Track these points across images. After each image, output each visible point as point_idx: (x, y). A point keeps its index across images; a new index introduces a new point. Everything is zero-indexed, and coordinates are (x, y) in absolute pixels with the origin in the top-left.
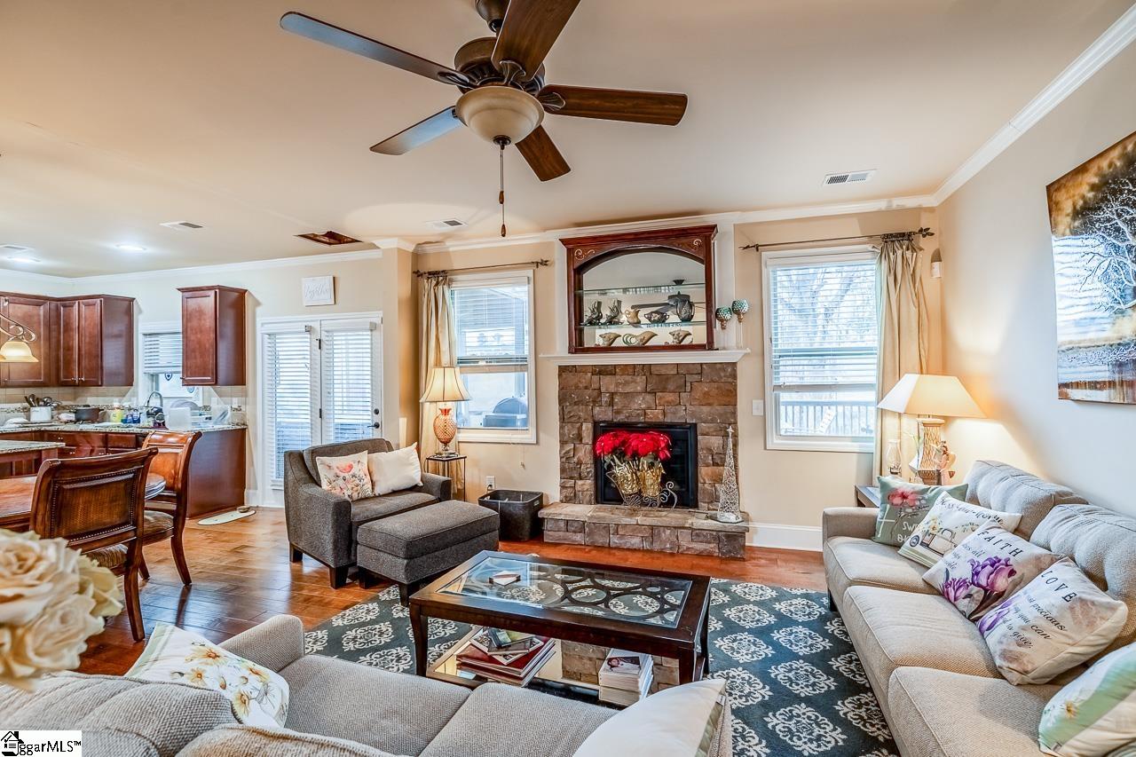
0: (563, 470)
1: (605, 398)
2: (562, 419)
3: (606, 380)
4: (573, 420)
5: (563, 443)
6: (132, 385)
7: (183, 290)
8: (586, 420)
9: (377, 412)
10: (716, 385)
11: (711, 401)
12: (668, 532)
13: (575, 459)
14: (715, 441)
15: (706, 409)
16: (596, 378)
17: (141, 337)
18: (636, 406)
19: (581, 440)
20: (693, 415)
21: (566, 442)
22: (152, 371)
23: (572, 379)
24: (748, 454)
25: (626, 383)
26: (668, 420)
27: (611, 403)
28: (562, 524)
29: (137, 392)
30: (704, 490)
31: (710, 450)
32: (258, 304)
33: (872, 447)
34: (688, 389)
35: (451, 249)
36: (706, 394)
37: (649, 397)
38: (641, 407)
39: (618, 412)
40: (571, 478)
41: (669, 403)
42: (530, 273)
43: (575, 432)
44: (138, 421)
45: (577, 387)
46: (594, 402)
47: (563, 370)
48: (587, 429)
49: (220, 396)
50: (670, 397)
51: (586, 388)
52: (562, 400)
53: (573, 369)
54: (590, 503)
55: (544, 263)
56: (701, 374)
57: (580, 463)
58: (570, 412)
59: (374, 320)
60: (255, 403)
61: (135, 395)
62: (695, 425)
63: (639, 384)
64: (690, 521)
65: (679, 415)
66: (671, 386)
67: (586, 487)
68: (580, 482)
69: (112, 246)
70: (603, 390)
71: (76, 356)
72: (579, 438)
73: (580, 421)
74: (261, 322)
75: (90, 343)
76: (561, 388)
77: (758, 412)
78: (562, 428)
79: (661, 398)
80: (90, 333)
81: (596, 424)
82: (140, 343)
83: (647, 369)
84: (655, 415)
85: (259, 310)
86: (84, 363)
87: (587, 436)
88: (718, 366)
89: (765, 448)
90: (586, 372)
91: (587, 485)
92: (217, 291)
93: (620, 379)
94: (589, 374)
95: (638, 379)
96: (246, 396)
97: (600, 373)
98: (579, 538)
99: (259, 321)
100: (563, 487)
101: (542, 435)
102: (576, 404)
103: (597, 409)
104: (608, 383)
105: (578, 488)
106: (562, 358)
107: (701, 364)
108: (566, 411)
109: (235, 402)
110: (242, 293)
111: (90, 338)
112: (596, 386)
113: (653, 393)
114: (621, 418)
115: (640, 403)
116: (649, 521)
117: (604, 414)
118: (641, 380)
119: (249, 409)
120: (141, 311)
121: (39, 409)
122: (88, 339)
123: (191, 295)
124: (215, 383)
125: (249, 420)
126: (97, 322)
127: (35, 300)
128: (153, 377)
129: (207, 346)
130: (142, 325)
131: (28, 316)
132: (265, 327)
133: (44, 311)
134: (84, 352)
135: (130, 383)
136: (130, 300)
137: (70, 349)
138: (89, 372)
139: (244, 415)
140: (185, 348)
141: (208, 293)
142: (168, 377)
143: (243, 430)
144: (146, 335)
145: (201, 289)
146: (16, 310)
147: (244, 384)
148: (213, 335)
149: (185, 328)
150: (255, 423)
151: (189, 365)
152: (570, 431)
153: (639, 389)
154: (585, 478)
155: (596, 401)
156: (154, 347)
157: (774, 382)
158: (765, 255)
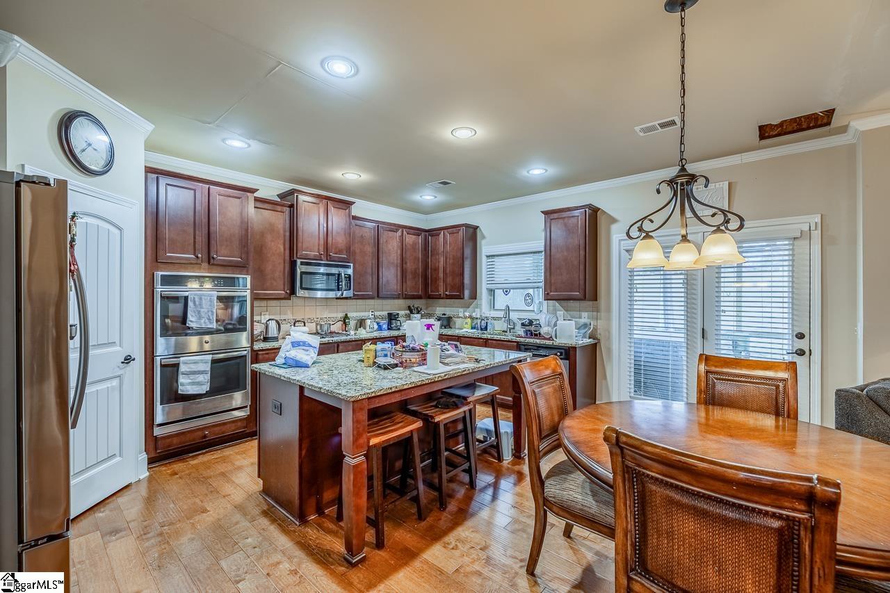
6: (476, 299)
7: (546, 213)
17: (484, 259)
22: (492, 287)
29: (481, 305)
32: (614, 220)
44: (486, 328)
49: (567, 311)
60: (609, 319)
61: (478, 306)
71: (441, 275)
75: (453, 264)
80: (453, 256)
82: (483, 263)
85: (614, 227)
86: (449, 280)
92: (587, 209)
96: (598, 311)
109: (585, 318)
110: (597, 210)
111: (454, 259)
119: (601, 324)
120: (484, 237)
121: (415, 315)
122: (451, 261)
123: (556, 216)
124: (584, 298)
125: (601, 334)
126: (460, 246)
127: (417, 231)
128: (492, 292)
129: (576, 263)
130: (485, 249)
131: (415, 244)
132: (622, 242)
133: (420, 239)
134: (448, 272)
135: (474, 296)
136: (476, 228)
137: (437, 269)
138: (453, 288)
139: (595, 329)
140: (548, 265)
141: (576, 213)
142: (506, 292)
143: (596, 344)
144: (488, 256)
145: (569, 209)
146: (410, 239)
147: (596, 300)
148: (582, 253)
149: (548, 248)
150: (609, 338)
151: (553, 281)
156: (491, 269)
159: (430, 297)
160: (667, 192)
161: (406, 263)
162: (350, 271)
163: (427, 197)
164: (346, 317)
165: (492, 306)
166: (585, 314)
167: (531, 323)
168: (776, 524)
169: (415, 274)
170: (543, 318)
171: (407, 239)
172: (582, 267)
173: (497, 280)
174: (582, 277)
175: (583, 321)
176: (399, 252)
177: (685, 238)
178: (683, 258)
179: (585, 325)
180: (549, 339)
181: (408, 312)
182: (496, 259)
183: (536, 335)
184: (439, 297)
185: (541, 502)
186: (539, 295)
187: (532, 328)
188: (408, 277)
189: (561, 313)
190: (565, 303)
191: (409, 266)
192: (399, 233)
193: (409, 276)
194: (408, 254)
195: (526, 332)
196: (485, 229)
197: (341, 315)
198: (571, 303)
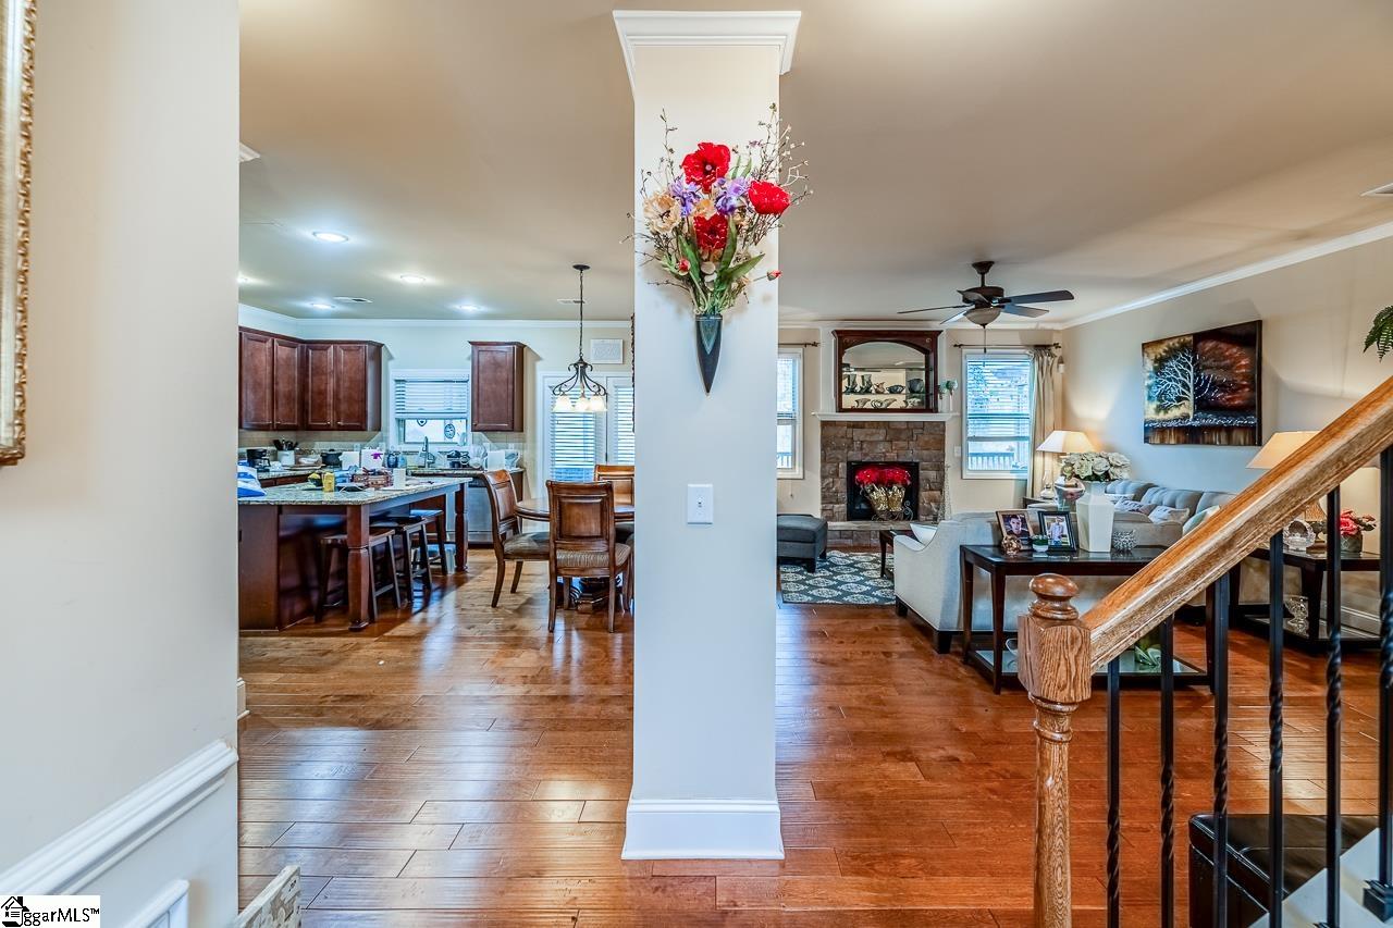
0: (824, 497)
1: (857, 445)
2: (824, 460)
3: (858, 432)
4: (832, 460)
5: (823, 477)
6: (380, 430)
7: (473, 344)
8: (842, 461)
10: (931, 436)
11: (929, 447)
13: (833, 489)
14: (932, 474)
15: (925, 452)
16: (850, 430)
17: (392, 384)
18: (879, 450)
19: (838, 475)
20: (918, 457)
21: (826, 477)
22: (402, 416)
23: (832, 431)
24: (951, 481)
25: (872, 434)
26: (900, 460)
27: (861, 449)
28: (837, 533)
29: (387, 438)
30: (924, 507)
31: (928, 480)
32: (538, 358)
33: (1027, 475)
34: (915, 439)
36: (927, 442)
37: (886, 444)
38: (883, 451)
39: (866, 455)
40: (831, 503)
41: (902, 448)
42: (800, 351)
43: (834, 469)
44: (396, 464)
45: (835, 436)
46: (848, 447)
47: (825, 424)
48: (843, 466)
50: (902, 444)
51: (842, 437)
52: (824, 448)
53: (834, 424)
54: (843, 520)
55: (815, 344)
56: (923, 429)
57: (837, 492)
58: (830, 455)
60: (534, 448)
62: (918, 463)
63: (881, 435)
65: (908, 457)
66: (903, 436)
68: (837, 506)
70: (855, 439)
71: (330, 400)
72: (836, 474)
73: (838, 461)
74: (542, 375)
75: (350, 388)
76: (823, 437)
77: (958, 455)
78: (823, 467)
79: (896, 445)
80: (350, 378)
81: (849, 463)
82: (388, 388)
83: (887, 424)
84: (892, 456)
85: (539, 364)
86: (343, 407)
87: (843, 473)
88: (934, 424)
89: (962, 478)
90: (843, 426)
91: (842, 508)
92: (515, 346)
93: (869, 431)
94: (846, 428)
96: (524, 442)
97: (853, 427)
98: (849, 542)
99: (540, 374)
100: (823, 510)
101: (807, 473)
102: (834, 449)
103: (851, 452)
104: (858, 434)
105: (835, 510)
106: (825, 415)
108: (827, 454)
109: (512, 448)
110: (523, 348)
111: (351, 381)
112: (851, 436)
113: (891, 441)
114: (867, 459)
115: (881, 448)
117: (855, 456)
118: (883, 431)
119: (526, 454)
120: (391, 357)
121: (287, 453)
122: (347, 384)
123: (484, 348)
124: (513, 430)
125: (527, 463)
126: (362, 366)
127: (291, 342)
128: (401, 422)
129: (504, 396)
130: (392, 371)
131: (289, 359)
132: (546, 379)
133: (296, 353)
134: (341, 396)
135: (378, 428)
136: (379, 347)
137: (322, 393)
138: (349, 417)
139: (522, 459)
140: (475, 397)
141: (504, 348)
142: (422, 423)
143: (522, 473)
144: (397, 381)
145: (498, 344)
146: (282, 352)
147: (522, 431)
148: (510, 387)
149: (476, 379)
150: (534, 465)
151: (481, 412)
152: (830, 468)
153: (881, 438)
154: (841, 503)
155: (850, 448)
156: (401, 396)
157: (970, 435)
158: (965, 351)
159: (310, 428)
160: (573, 369)
161: (277, 384)
163: (322, 305)
165: (402, 438)
166: (511, 445)
167: (458, 454)
168: (599, 500)
169: (289, 397)
170: (471, 449)
171: (279, 352)
172: (510, 400)
173: (407, 409)
174: (510, 410)
175: (510, 451)
176: (269, 369)
177: (583, 395)
178: (582, 406)
179: (513, 455)
180: (478, 469)
181: (275, 448)
182: (407, 385)
183: (464, 466)
184: (328, 428)
185: (501, 557)
186: (461, 427)
187: (461, 460)
188: (280, 403)
189: (487, 444)
190: (491, 434)
191: (282, 387)
192: (269, 344)
193: (282, 401)
194: (280, 372)
195: (453, 464)
196: (391, 347)
198: (498, 435)
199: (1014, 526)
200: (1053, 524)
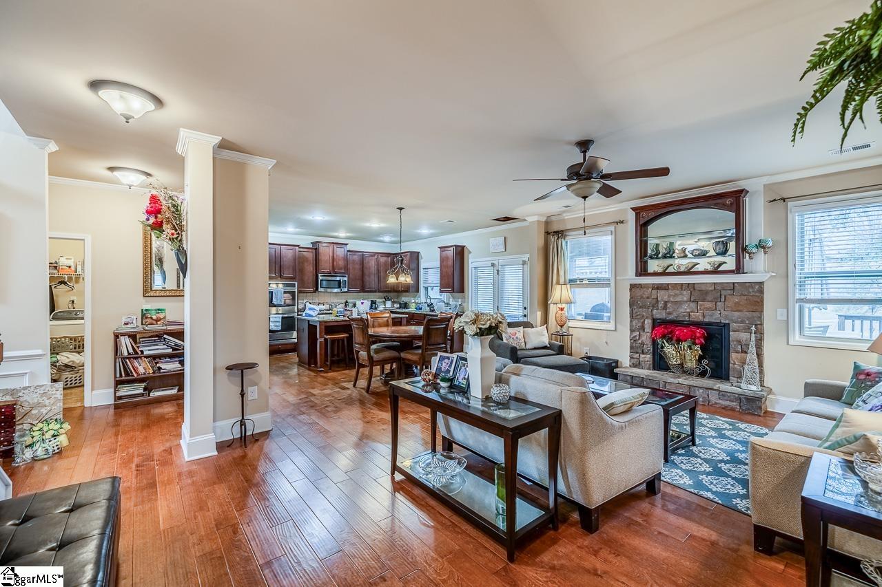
0: (632, 348)
1: (661, 305)
2: (632, 316)
3: (662, 292)
4: (638, 317)
5: (632, 331)
6: (419, 292)
7: (441, 248)
8: (647, 318)
9: (525, 308)
10: (745, 298)
11: (742, 308)
12: (701, 391)
13: (640, 341)
14: (747, 337)
15: (736, 314)
16: (654, 292)
17: (422, 270)
18: (683, 310)
19: (644, 330)
20: (726, 317)
21: (634, 331)
22: (426, 286)
23: (638, 292)
25: (676, 295)
26: (707, 320)
27: (665, 307)
28: (629, 378)
29: (421, 295)
30: (734, 369)
31: (739, 342)
32: (470, 252)
34: (723, 299)
35: (566, 217)
36: (737, 304)
37: (693, 305)
38: (686, 310)
39: (670, 313)
40: (637, 353)
41: (708, 309)
42: (612, 228)
43: (640, 324)
44: (421, 309)
45: (642, 297)
46: (653, 306)
47: (633, 286)
48: (648, 323)
49: (454, 298)
50: (708, 305)
51: (648, 298)
52: (631, 306)
53: (640, 286)
54: (649, 369)
55: (622, 222)
56: (733, 290)
57: (643, 344)
58: (637, 312)
59: (524, 259)
60: (468, 302)
61: (420, 297)
62: (729, 324)
63: (685, 296)
64: (718, 386)
65: (715, 317)
66: (709, 298)
67: (646, 359)
68: (642, 356)
69: (419, 231)
70: (659, 299)
72: (643, 328)
73: (644, 318)
74: (471, 261)
76: (631, 298)
77: (781, 318)
78: (631, 321)
79: (701, 305)
81: (654, 320)
82: (422, 272)
83: (691, 287)
84: (697, 316)
85: (470, 255)
87: (648, 327)
88: (747, 284)
89: (788, 344)
90: (648, 288)
91: (648, 358)
92: (454, 247)
93: (672, 292)
94: (650, 290)
95: (685, 293)
96: (464, 298)
97: (658, 288)
99: (470, 261)
100: (631, 358)
101: (618, 326)
102: (641, 307)
103: (655, 311)
104: (663, 295)
105: (641, 359)
106: (633, 279)
107: (734, 283)
108: (634, 311)
109: (460, 301)
110: (463, 247)
112: (655, 297)
113: (696, 302)
114: (671, 317)
115: (686, 308)
116: (687, 382)
117: (659, 314)
119: (465, 305)
120: (423, 258)
123: (445, 249)
127: (388, 255)
128: (426, 289)
130: (423, 264)
132: (473, 264)
135: (417, 291)
136: (418, 253)
139: (463, 308)
140: (441, 275)
141: (451, 249)
142: (433, 289)
145: (448, 247)
146: (383, 259)
147: (463, 293)
148: (452, 269)
149: (441, 266)
151: (442, 283)
152: (637, 324)
153: (685, 299)
154: (646, 353)
155: (654, 306)
156: (426, 275)
157: (798, 296)
158: (790, 204)
162: (346, 279)
164: (347, 302)
173: (427, 282)
181: (384, 300)
182: (425, 270)
183: (433, 310)
184: (400, 292)
187: (432, 307)
188: (381, 281)
192: (376, 257)
195: (430, 309)
196: (422, 254)
197: (344, 301)
199: (444, 365)
200: (463, 368)
